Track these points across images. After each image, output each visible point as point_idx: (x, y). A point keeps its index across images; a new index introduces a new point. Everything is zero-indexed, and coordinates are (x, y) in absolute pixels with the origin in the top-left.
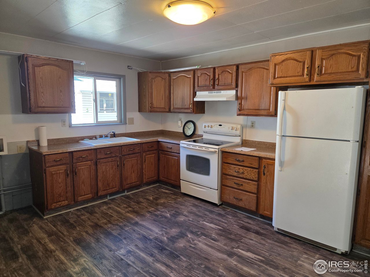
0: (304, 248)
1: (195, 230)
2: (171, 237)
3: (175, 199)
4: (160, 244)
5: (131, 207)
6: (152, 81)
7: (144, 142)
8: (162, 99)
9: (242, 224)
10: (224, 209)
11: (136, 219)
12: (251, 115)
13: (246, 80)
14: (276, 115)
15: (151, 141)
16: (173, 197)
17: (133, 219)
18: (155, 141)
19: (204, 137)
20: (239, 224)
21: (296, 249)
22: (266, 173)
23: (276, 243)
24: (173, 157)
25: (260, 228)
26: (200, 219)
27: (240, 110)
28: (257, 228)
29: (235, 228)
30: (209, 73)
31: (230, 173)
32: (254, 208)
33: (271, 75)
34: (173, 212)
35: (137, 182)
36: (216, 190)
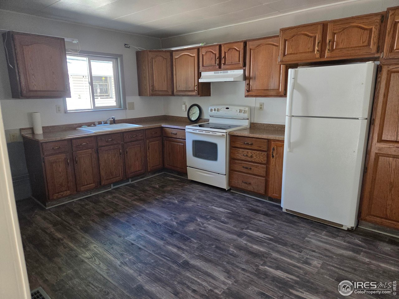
0: (311, 227)
1: (204, 215)
2: (181, 221)
3: (182, 186)
4: (170, 228)
5: (136, 196)
6: (152, 61)
7: (147, 128)
8: (164, 81)
9: (251, 207)
10: (233, 194)
11: (143, 206)
12: (260, 96)
13: (254, 58)
14: (285, 95)
15: (154, 127)
16: (180, 184)
17: (140, 207)
18: (159, 126)
19: (210, 121)
20: (247, 207)
21: (304, 228)
22: (274, 155)
23: (285, 223)
24: (179, 144)
25: (269, 210)
26: (209, 204)
27: (248, 91)
28: (265, 210)
29: (244, 211)
30: (215, 50)
31: (238, 158)
32: (262, 191)
33: (281, 52)
34: (181, 198)
35: (141, 170)
36: (224, 175)
